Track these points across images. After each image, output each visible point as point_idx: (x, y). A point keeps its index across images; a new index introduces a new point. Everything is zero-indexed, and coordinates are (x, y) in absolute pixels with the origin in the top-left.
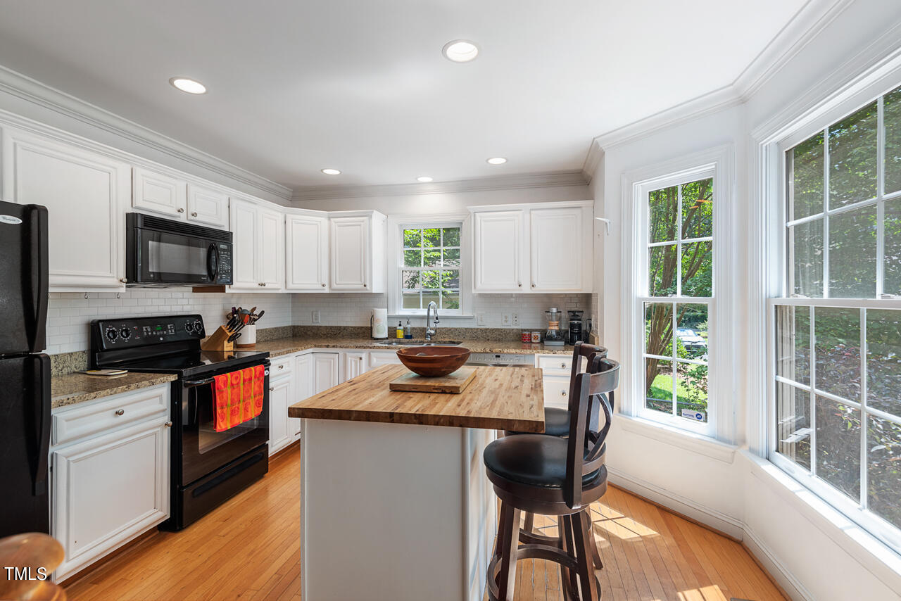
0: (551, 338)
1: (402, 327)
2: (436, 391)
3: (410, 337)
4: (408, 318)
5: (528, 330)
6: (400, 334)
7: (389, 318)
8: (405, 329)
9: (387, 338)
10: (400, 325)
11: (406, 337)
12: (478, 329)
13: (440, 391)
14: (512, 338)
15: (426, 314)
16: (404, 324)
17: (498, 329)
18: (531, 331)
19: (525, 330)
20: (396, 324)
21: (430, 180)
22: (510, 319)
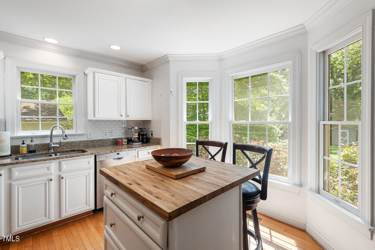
0: (134, 142)
1: (25, 145)
2: (197, 172)
3: (34, 151)
4: (32, 138)
5: (120, 139)
6: (24, 150)
7: (12, 138)
8: (28, 146)
9: (10, 155)
10: (23, 143)
11: (30, 152)
12: (88, 141)
13: (199, 171)
14: (110, 144)
15: (50, 134)
16: (28, 142)
17: (102, 140)
18: (122, 139)
19: (118, 139)
20: (18, 143)
21: (55, 42)
22: (108, 134)
